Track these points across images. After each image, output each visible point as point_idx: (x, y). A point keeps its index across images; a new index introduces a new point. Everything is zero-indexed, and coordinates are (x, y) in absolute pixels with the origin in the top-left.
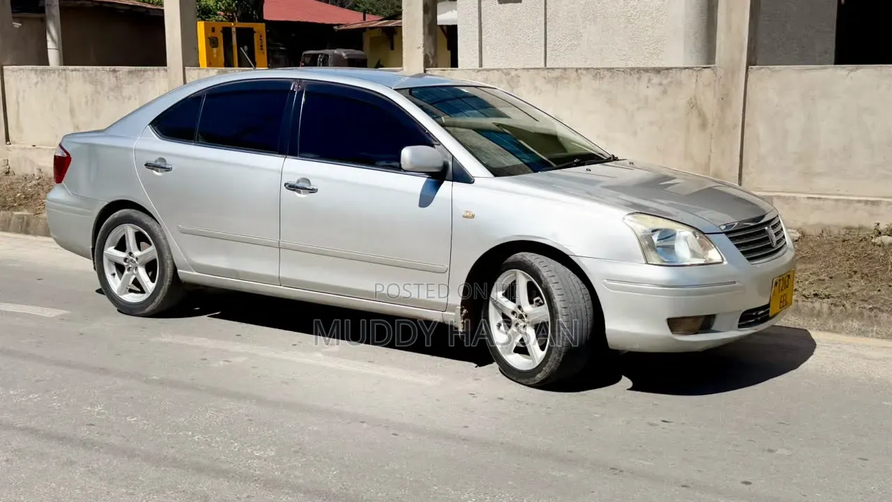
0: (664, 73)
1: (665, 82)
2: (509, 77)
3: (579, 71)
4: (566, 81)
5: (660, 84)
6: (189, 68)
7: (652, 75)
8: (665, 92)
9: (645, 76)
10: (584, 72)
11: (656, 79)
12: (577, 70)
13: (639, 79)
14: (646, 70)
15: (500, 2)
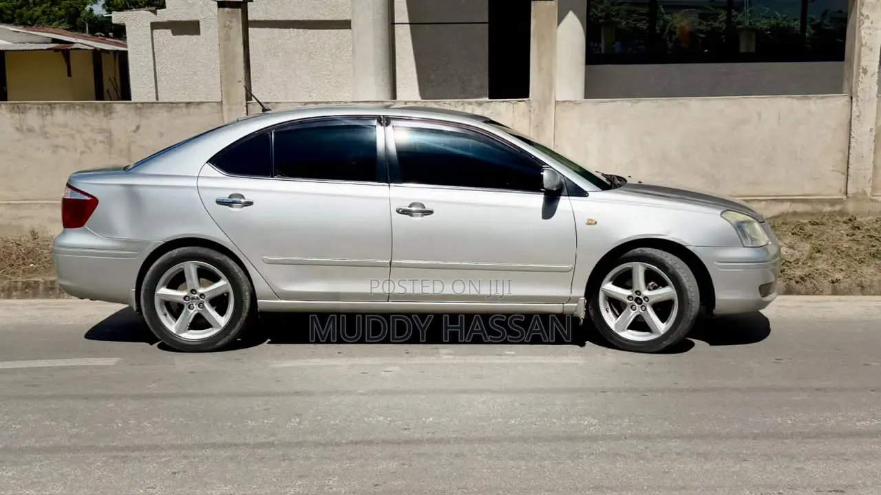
0: (485, 106)
1: (486, 112)
7: (475, 107)
15: (174, 33)
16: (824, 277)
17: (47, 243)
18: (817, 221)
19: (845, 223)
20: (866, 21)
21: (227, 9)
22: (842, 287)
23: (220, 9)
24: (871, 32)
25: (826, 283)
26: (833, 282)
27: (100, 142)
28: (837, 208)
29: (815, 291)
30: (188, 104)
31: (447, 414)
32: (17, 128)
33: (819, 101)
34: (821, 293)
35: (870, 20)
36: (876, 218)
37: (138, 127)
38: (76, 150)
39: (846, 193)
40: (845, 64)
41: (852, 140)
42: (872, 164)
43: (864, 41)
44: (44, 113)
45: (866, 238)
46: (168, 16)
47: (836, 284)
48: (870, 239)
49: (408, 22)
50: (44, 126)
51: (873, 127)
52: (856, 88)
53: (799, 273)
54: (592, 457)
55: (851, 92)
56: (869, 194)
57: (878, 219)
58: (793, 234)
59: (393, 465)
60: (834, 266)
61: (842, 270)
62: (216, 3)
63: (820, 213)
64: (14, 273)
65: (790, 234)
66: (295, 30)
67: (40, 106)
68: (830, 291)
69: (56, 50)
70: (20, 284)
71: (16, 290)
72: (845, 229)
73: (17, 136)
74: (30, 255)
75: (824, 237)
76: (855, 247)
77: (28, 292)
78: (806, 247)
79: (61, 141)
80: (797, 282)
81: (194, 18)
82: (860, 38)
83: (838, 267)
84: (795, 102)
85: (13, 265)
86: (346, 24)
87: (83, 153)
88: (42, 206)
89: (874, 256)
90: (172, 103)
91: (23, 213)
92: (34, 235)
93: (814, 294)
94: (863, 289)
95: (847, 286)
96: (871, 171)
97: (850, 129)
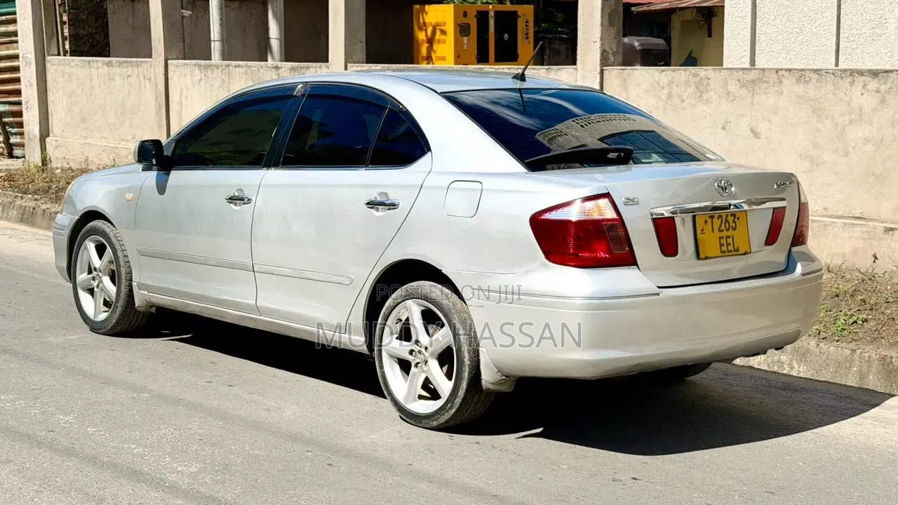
0: (883, 77)
1: (883, 88)
2: (697, 80)
3: (780, 73)
4: (764, 85)
5: (878, 91)
6: (351, 65)
7: (866, 79)
8: (883, 101)
9: (860, 80)
10: (786, 74)
11: (873, 84)
12: (777, 71)
13: (852, 84)
14: (861, 73)
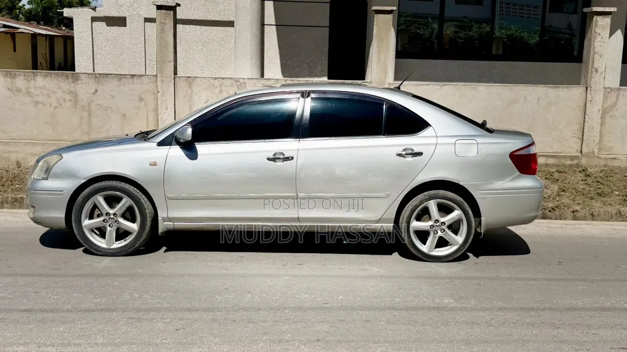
15: (108, 25)
16: (568, 208)
17: (28, 170)
18: (562, 170)
19: (580, 172)
20: (598, 37)
21: (163, 11)
22: (580, 216)
23: (158, 11)
24: (602, 44)
25: (569, 213)
26: (573, 212)
27: (68, 100)
28: (575, 162)
29: (561, 217)
30: (133, 76)
31: (351, 294)
32: (9, 89)
33: (566, 90)
34: (566, 219)
35: (601, 37)
36: (600, 169)
37: (96, 91)
38: (51, 105)
39: (581, 152)
40: (583, 66)
41: (586, 116)
42: (599, 133)
43: (596, 50)
44: (29, 79)
45: (595, 183)
46: (104, 13)
47: (575, 213)
48: (597, 183)
49: (275, 24)
50: (29, 88)
51: (601, 108)
52: (590, 81)
53: (551, 205)
54: (457, 324)
55: (587, 84)
56: (596, 153)
57: (602, 171)
58: (546, 179)
59: (326, 327)
60: (574, 201)
61: (579, 204)
62: (155, 7)
63: (564, 165)
64: (5, 191)
65: (544, 179)
66: (194, 26)
67: (27, 74)
68: (571, 217)
69: (6, 33)
70: (10, 199)
71: (7, 203)
72: (581, 176)
73: (9, 93)
74: (16, 178)
75: (566, 181)
76: (588, 188)
77: (16, 205)
78: (555, 188)
79: (40, 99)
80: (550, 211)
81: (123, 15)
82: (594, 48)
83: (576, 202)
84: (549, 89)
85: (4, 185)
86: (230, 24)
87: (56, 107)
88: (25, 144)
89: (601, 195)
90: (121, 75)
91: (12, 149)
92: (19, 165)
93: (561, 219)
94: (593, 217)
95: (583, 215)
96: (599, 138)
97: (585, 109)
